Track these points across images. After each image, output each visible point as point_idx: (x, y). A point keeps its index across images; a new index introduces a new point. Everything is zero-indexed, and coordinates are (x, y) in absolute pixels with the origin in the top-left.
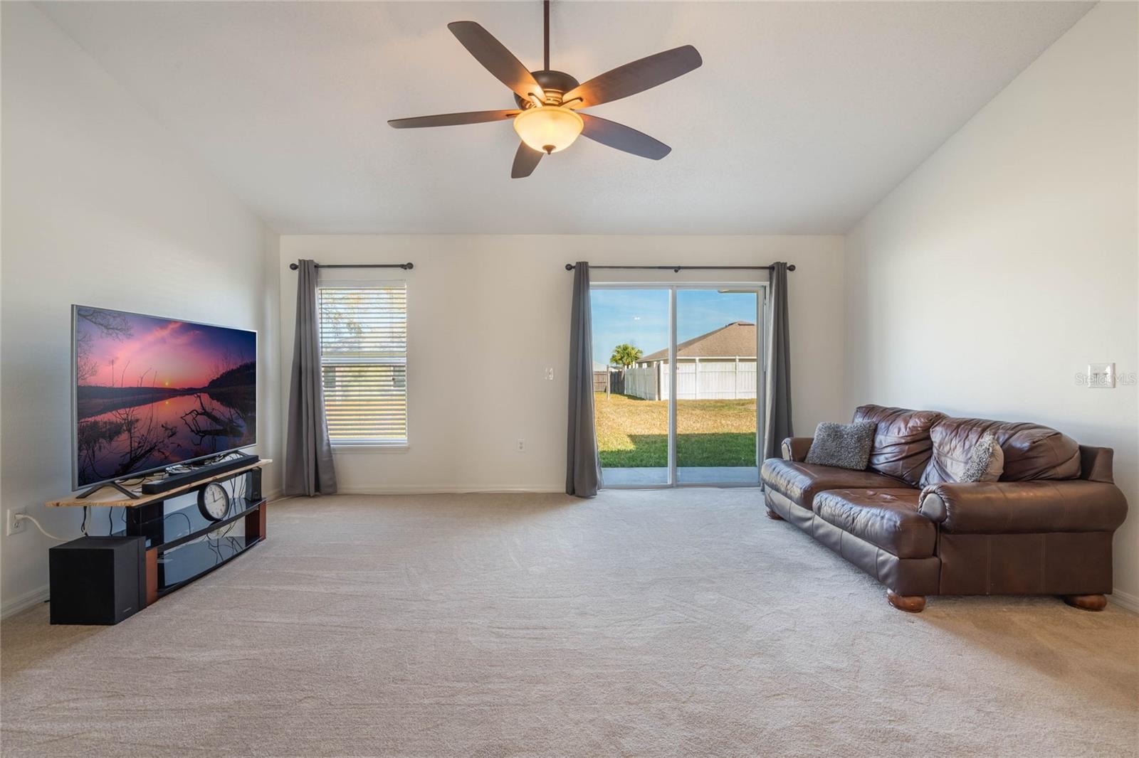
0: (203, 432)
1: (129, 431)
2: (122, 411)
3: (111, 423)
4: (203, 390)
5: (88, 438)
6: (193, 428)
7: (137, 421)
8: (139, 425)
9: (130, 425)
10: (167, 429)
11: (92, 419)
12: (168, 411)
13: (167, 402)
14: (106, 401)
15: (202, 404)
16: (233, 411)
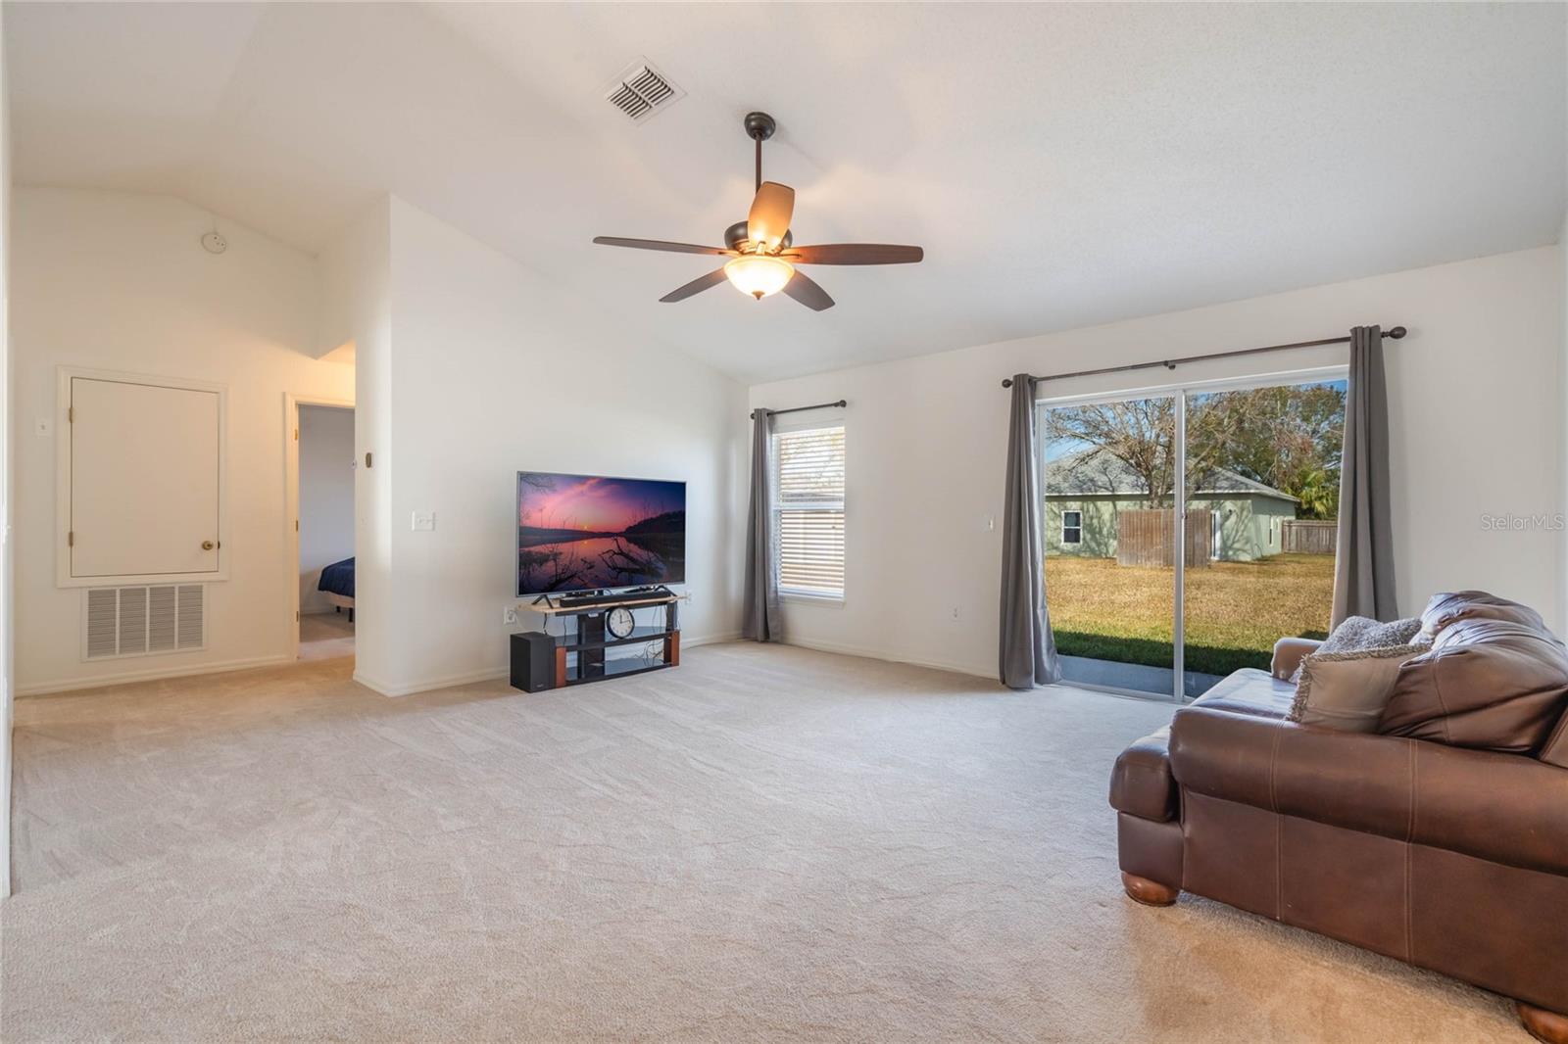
0: (620, 568)
1: (555, 560)
2: (549, 545)
3: (541, 553)
4: (620, 534)
6: (610, 564)
7: (561, 553)
8: (562, 557)
9: (556, 556)
10: (585, 562)
11: (527, 549)
12: (586, 549)
13: (586, 542)
14: (538, 537)
15: (619, 547)
16: (651, 555)
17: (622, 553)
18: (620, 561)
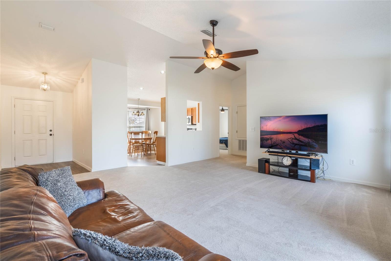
0: (296, 144)
1: (271, 140)
2: (269, 136)
3: (267, 138)
4: (295, 133)
5: (262, 140)
6: (292, 142)
7: (273, 138)
8: (273, 139)
9: (271, 139)
10: (282, 141)
11: (262, 136)
12: (282, 137)
13: (282, 135)
14: (265, 133)
15: (294, 136)
17: (296, 139)
18: (295, 142)
